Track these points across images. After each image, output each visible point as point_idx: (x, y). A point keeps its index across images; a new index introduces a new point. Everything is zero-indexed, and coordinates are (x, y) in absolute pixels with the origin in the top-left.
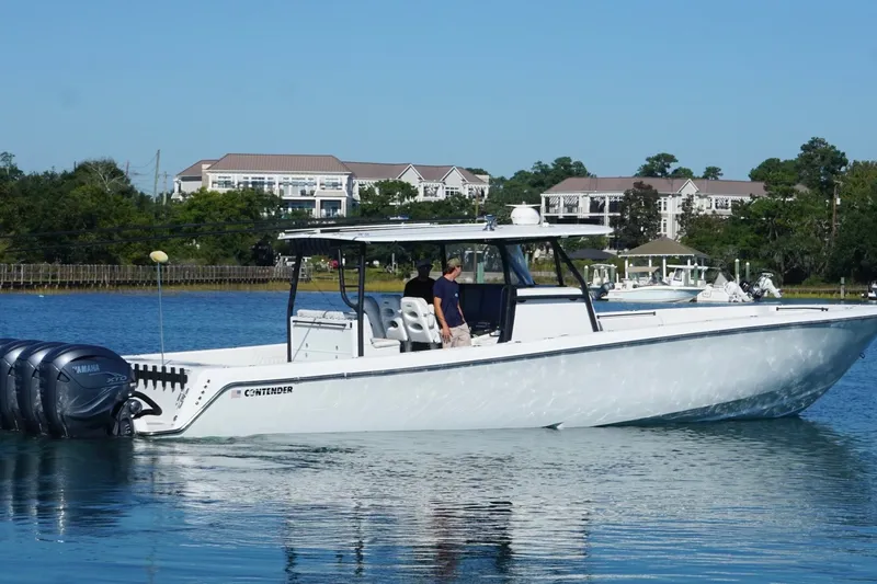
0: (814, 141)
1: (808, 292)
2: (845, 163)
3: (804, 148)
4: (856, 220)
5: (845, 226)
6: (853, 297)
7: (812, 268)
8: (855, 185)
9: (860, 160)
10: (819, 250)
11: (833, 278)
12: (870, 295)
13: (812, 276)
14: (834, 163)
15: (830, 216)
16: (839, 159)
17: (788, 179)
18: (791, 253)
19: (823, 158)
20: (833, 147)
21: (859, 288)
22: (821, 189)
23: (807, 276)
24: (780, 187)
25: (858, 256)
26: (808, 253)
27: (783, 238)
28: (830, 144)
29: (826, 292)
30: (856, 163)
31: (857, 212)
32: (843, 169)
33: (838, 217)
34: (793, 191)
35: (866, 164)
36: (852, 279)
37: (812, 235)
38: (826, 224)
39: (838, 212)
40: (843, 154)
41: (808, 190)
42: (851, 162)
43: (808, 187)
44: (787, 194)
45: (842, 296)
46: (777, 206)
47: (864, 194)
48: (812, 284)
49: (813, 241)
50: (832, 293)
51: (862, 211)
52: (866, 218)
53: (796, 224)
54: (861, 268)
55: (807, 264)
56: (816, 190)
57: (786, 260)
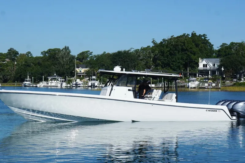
0: (11, 48)
1: (8, 85)
2: (18, 54)
3: (9, 50)
4: (20, 67)
5: (17, 69)
6: (19, 85)
7: (9, 79)
8: (21, 59)
9: (22, 53)
10: (11, 75)
11: (14, 81)
12: (23, 85)
13: (10, 81)
14: (16, 54)
15: (14, 67)
16: (17, 53)
17: (4, 58)
18: (4, 75)
19: (13, 53)
20: (15, 50)
21: (21, 84)
22: (13, 60)
23: (8, 81)
24: (2, 60)
25: (20, 76)
26: (8, 75)
27: (3, 72)
28: (15, 49)
29: (12, 85)
30: (21, 54)
31: (20, 66)
32: (18, 55)
33: (16, 66)
34: (5, 60)
35: (23, 54)
36: (19, 82)
37: (10, 71)
38: (13, 68)
39: (16, 65)
40: (18, 52)
41: (9, 60)
42: (20, 54)
43: (9, 59)
44: (3, 61)
45: (16, 85)
46: (1, 64)
47: (22, 61)
48: (10, 83)
49: (10, 72)
50: (14, 85)
51: (21, 65)
52: (23, 67)
53: (6, 68)
54: (21, 78)
55: (8, 78)
56: (11, 60)
57: (3, 77)
